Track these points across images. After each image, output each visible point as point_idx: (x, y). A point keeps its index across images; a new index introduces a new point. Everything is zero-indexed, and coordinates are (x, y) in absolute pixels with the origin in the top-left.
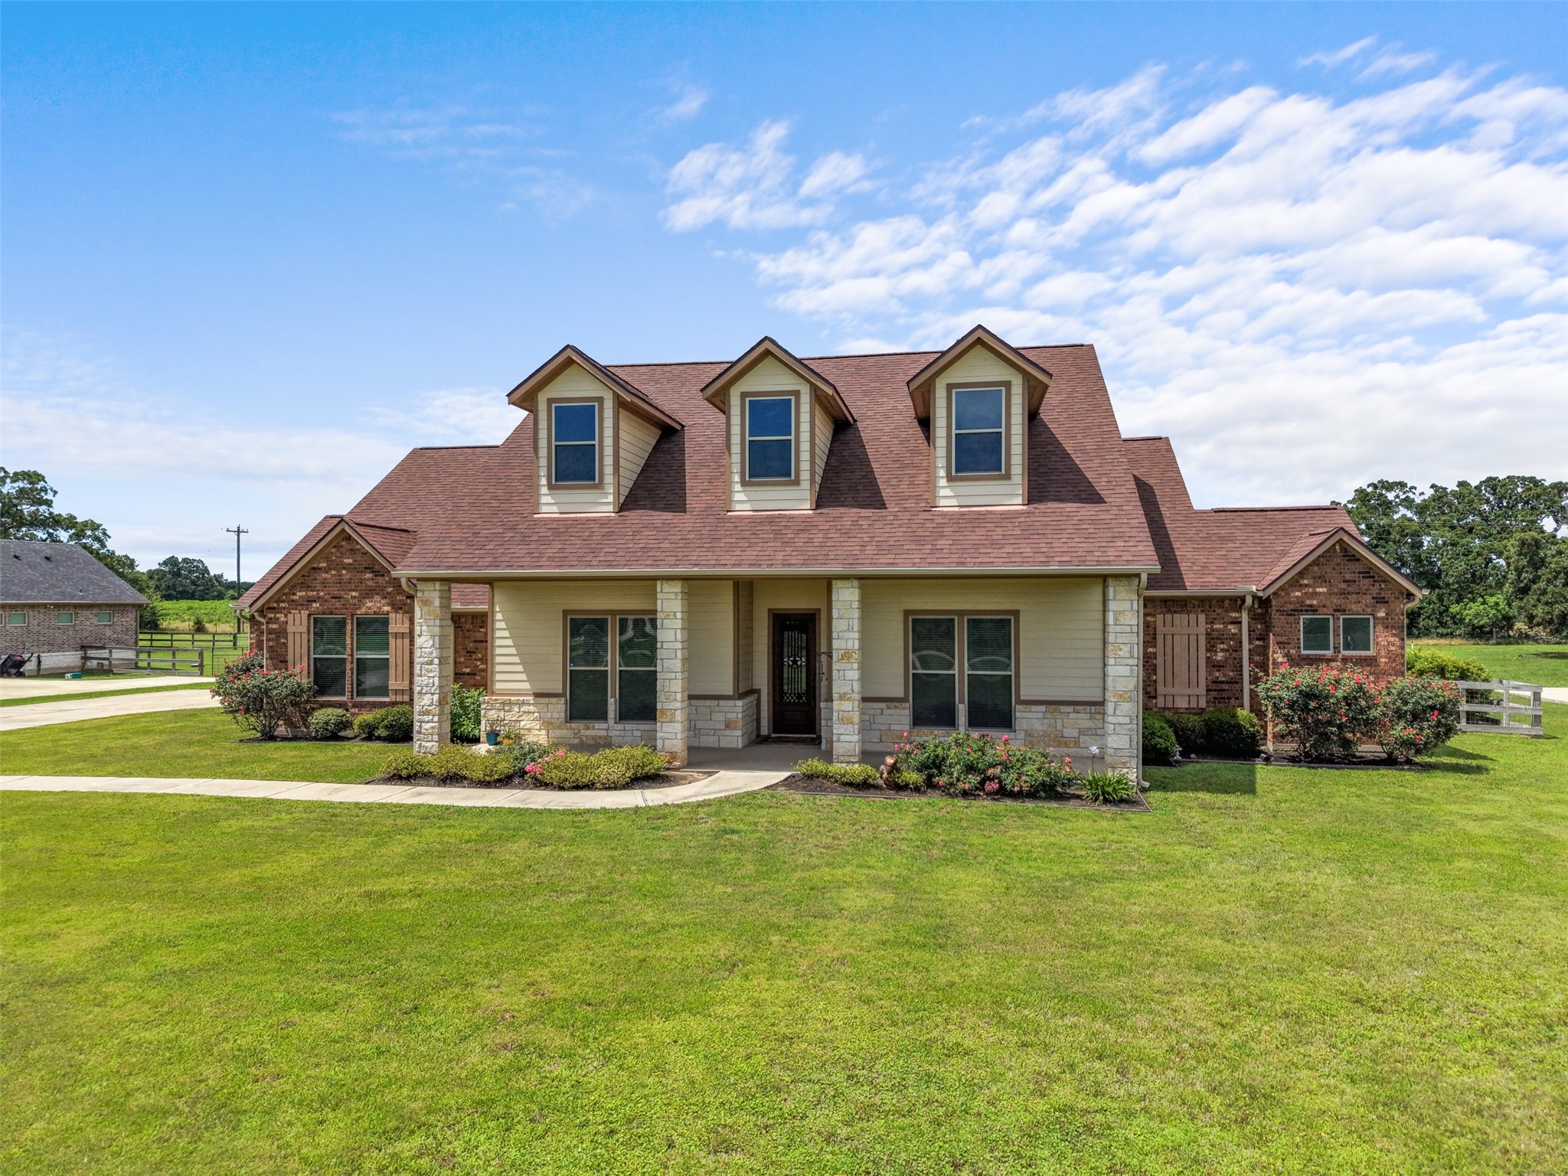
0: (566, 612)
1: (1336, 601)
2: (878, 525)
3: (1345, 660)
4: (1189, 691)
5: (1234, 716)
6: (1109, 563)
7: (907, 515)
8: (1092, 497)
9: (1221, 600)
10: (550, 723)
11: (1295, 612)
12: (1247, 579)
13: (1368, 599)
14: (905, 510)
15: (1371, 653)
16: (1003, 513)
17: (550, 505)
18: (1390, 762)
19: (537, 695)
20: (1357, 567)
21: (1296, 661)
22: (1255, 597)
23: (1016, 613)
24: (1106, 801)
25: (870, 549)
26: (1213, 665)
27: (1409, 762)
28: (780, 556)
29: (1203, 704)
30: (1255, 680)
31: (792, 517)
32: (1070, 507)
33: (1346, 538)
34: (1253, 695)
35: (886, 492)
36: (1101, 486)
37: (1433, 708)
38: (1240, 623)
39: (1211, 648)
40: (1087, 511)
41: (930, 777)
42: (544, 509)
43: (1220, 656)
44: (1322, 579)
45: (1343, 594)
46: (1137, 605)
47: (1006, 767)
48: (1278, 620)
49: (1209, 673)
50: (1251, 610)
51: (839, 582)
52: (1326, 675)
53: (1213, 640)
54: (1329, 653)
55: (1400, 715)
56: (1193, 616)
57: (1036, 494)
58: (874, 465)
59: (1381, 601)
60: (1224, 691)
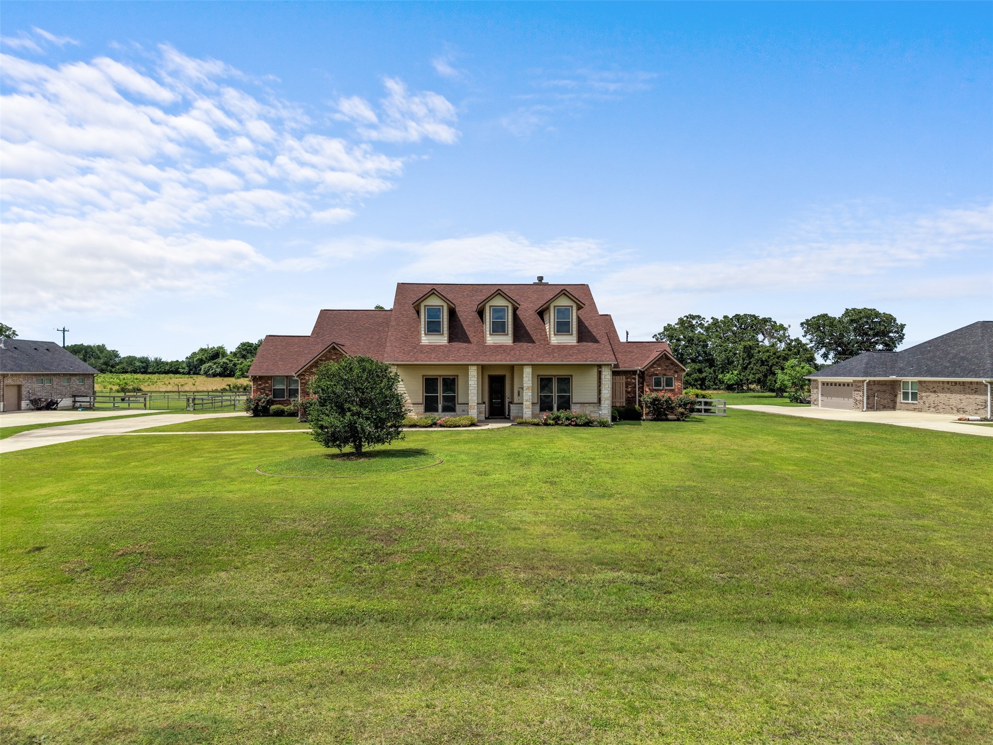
0: (423, 376)
1: (663, 372)
2: (535, 348)
3: (666, 390)
4: (620, 401)
5: (634, 407)
6: (603, 361)
7: (542, 346)
8: (595, 341)
9: (629, 372)
10: (418, 413)
11: (651, 376)
12: (638, 365)
13: (672, 371)
14: (541, 344)
15: (673, 388)
16: (571, 345)
17: (425, 340)
18: (678, 420)
19: (413, 404)
20: (670, 362)
21: (652, 391)
22: (640, 371)
23: (572, 376)
24: (604, 426)
25: (535, 356)
26: (627, 392)
27: (683, 420)
28: (508, 358)
29: (624, 405)
30: (640, 396)
31: (507, 345)
32: (590, 344)
33: (666, 353)
34: (640, 401)
35: (534, 338)
36: (598, 337)
37: (689, 403)
38: (635, 379)
39: (627, 387)
40: (595, 345)
41: (556, 422)
42: (423, 341)
43: (629, 389)
44: (659, 365)
45: (666, 370)
46: (610, 373)
47: (577, 418)
48: (647, 378)
49: (626, 395)
50: (639, 375)
51: (526, 367)
52: (660, 394)
53: (627, 384)
54: (661, 388)
55: (680, 406)
56: (621, 377)
57: (580, 339)
58: (527, 328)
59: (676, 372)
60: (630, 401)
